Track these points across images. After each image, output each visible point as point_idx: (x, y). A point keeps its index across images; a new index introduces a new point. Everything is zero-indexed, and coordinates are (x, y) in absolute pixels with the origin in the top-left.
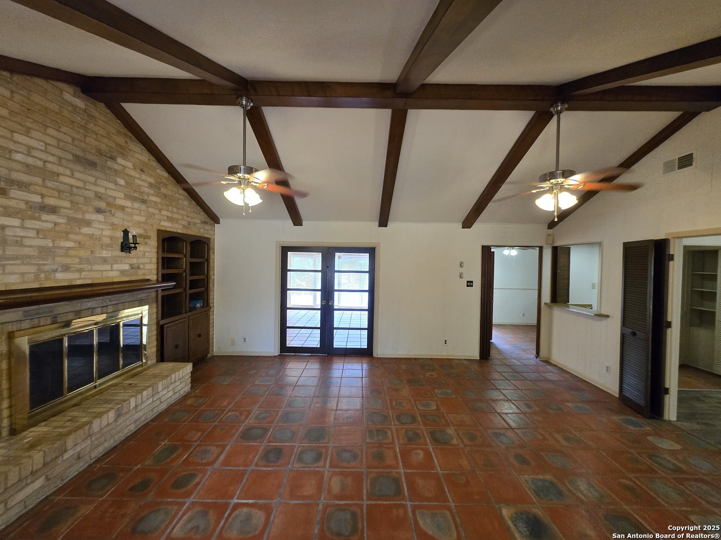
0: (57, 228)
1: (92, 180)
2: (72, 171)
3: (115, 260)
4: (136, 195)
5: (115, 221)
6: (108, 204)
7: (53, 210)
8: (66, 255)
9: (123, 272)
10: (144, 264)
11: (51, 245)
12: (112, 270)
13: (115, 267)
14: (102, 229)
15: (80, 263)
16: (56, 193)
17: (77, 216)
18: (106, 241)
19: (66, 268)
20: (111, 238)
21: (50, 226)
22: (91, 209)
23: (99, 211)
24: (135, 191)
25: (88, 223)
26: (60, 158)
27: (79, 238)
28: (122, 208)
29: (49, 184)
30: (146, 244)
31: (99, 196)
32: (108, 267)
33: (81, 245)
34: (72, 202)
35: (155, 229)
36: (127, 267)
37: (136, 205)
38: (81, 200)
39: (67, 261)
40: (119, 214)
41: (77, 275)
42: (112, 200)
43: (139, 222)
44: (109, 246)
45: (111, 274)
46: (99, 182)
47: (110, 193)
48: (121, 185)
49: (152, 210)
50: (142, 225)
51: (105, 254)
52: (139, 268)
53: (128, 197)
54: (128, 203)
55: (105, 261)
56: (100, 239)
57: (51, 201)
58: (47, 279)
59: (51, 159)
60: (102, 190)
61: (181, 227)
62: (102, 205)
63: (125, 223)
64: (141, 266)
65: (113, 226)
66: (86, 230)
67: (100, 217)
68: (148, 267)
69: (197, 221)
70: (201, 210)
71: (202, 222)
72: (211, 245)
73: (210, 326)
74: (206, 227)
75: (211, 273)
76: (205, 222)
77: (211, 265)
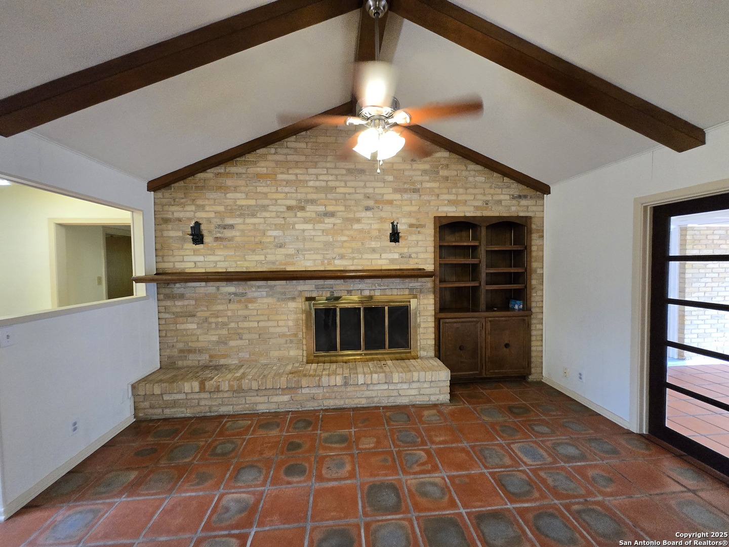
0: (335, 227)
1: (362, 184)
2: (345, 182)
3: (384, 250)
4: (406, 186)
5: (383, 214)
6: (377, 202)
7: (332, 214)
8: (342, 247)
9: (392, 261)
10: (417, 253)
11: (331, 240)
12: (380, 258)
13: (384, 256)
14: (371, 224)
15: (352, 253)
16: (334, 202)
17: (350, 216)
18: (375, 233)
19: (342, 257)
20: (379, 230)
21: (331, 226)
22: (360, 208)
23: (367, 209)
24: (405, 183)
25: (358, 221)
26: (337, 175)
27: (352, 233)
28: (391, 202)
29: (329, 196)
30: (419, 232)
31: (368, 197)
32: (377, 256)
33: (353, 238)
34: (345, 206)
35: (431, 216)
36: (396, 256)
37: (406, 196)
38: (353, 202)
39: (343, 251)
40: (387, 208)
41: (350, 262)
42: (380, 197)
43: (410, 213)
44: (377, 238)
45: (380, 262)
46: (368, 184)
47: (377, 191)
48: (390, 182)
49: (426, 198)
50: (413, 214)
51: (373, 244)
52: (410, 257)
53: (396, 191)
54: (397, 196)
55: (374, 250)
56: (369, 232)
57: (331, 209)
58: (329, 264)
59: (331, 178)
60: (371, 191)
61: (472, 209)
62: (371, 203)
63: (394, 215)
64: (413, 256)
65: (382, 220)
66: (357, 226)
67: (369, 214)
68: (422, 256)
69: (502, 197)
70: (512, 181)
71: (514, 198)
72: (534, 226)
73: (533, 338)
74: (524, 202)
75: (535, 265)
76: (520, 197)
77: (534, 254)
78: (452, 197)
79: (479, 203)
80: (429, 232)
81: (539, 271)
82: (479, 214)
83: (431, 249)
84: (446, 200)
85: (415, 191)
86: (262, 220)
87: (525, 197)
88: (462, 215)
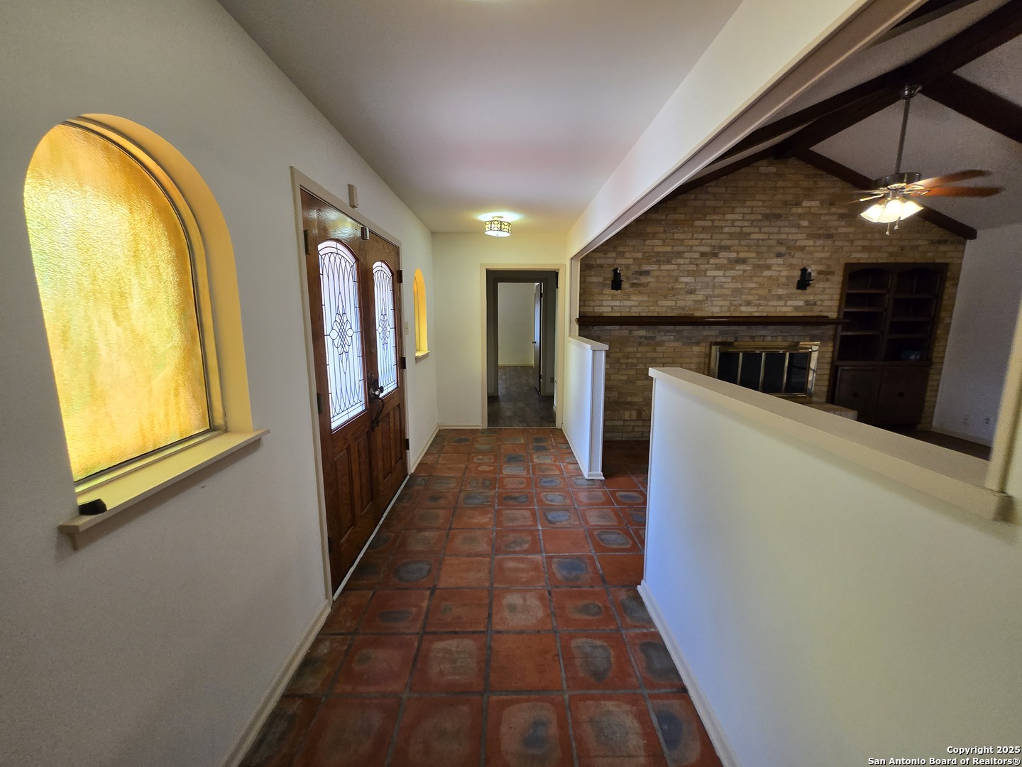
0: (745, 274)
1: (776, 230)
2: (760, 228)
3: (789, 297)
4: (820, 232)
5: (794, 261)
6: (789, 248)
7: (744, 261)
8: (750, 294)
9: (797, 308)
10: (822, 301)
11: (740, 286)
12: (785, 306)
13: (789, 303)
14: (780, 271)
15: (758, 300)
16: (746, 248)
17: (760, 263)
18: (783, 280)
19: (748, 303)
20: (788, 277)
21: (741, 273)
22: (772, 255)
23: (779, 255)
24: (820, 228)
25: (769, 267)
26: (752, 221)
27: (760, 279)
28: (802, 249)
29: (743, 243)
30: (827, 280)
31: (780, 243)
32: (782, 303)
33: (761, 286)
34: (757, 252)
35: (842, 262)
36: (801, 303)
37: (819, 242)
38: (765, 249)
39: (750, 298)
40: (799, 254)
41: (755, 309)
42: (793, 243)
43: (822, 259)
44: (785, 285)
45: (785, 309)
46: (783, 230)
47: (791, 237)
48: (806, 227)
49: (839, 243)
50: (824, 261)
51: (780, 292)
52: (815, 304)
53: (810, 236)
54: (810, 242)
55: (780, 297)
56: (777, 280)
57: (742, 255)
58: (735, 310)
59: (746, 224)
60: (784, 236)
61: (886, 255)
62: (783, 249)
63: (805, 262)
64: (819, 303)
65: (791, 266)
66: (767, 273)
67: (780, 261)
68: (827, 303)
69: (919, 242)
70: (934, 225)
71: (933, 243)
72: (949, 274)
73: (929, 389)
74: (942, 248)
75: (943, 314)
76: (939, 242)
77: (945, 302)
78: (866, 243)
79: (895, 249)
80: (838, 278)
81: (947, 321)
82: (892, 260)
83: (837, 297)
84: (859, 246)
85: (829, 236)
86: (676, 267)
87: (945, 242)
88: (874, 261)
